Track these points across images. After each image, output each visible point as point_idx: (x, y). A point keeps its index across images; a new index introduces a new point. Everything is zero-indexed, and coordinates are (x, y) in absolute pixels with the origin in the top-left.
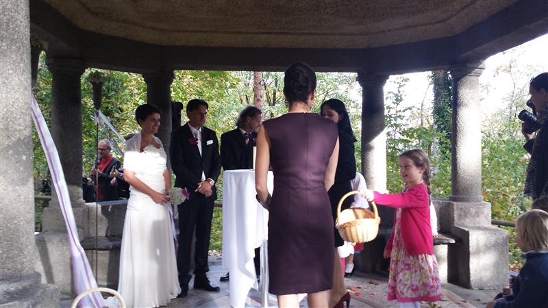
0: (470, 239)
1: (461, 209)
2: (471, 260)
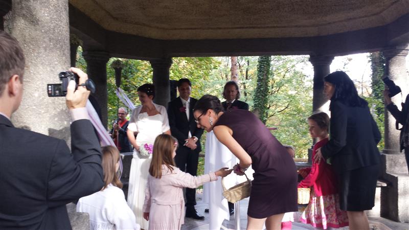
0: (399, 183)
1: (392, 159)
2: (399, 199)
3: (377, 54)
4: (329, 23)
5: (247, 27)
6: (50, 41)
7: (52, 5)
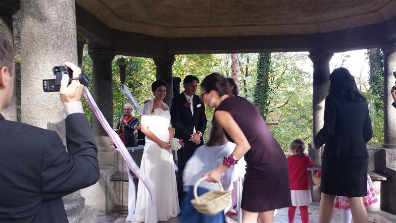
1: (392, 154)
3: (374, 50)
4: (329, 21)
5: (248, 25)
6: (58, 38)
7: (60, 3)
